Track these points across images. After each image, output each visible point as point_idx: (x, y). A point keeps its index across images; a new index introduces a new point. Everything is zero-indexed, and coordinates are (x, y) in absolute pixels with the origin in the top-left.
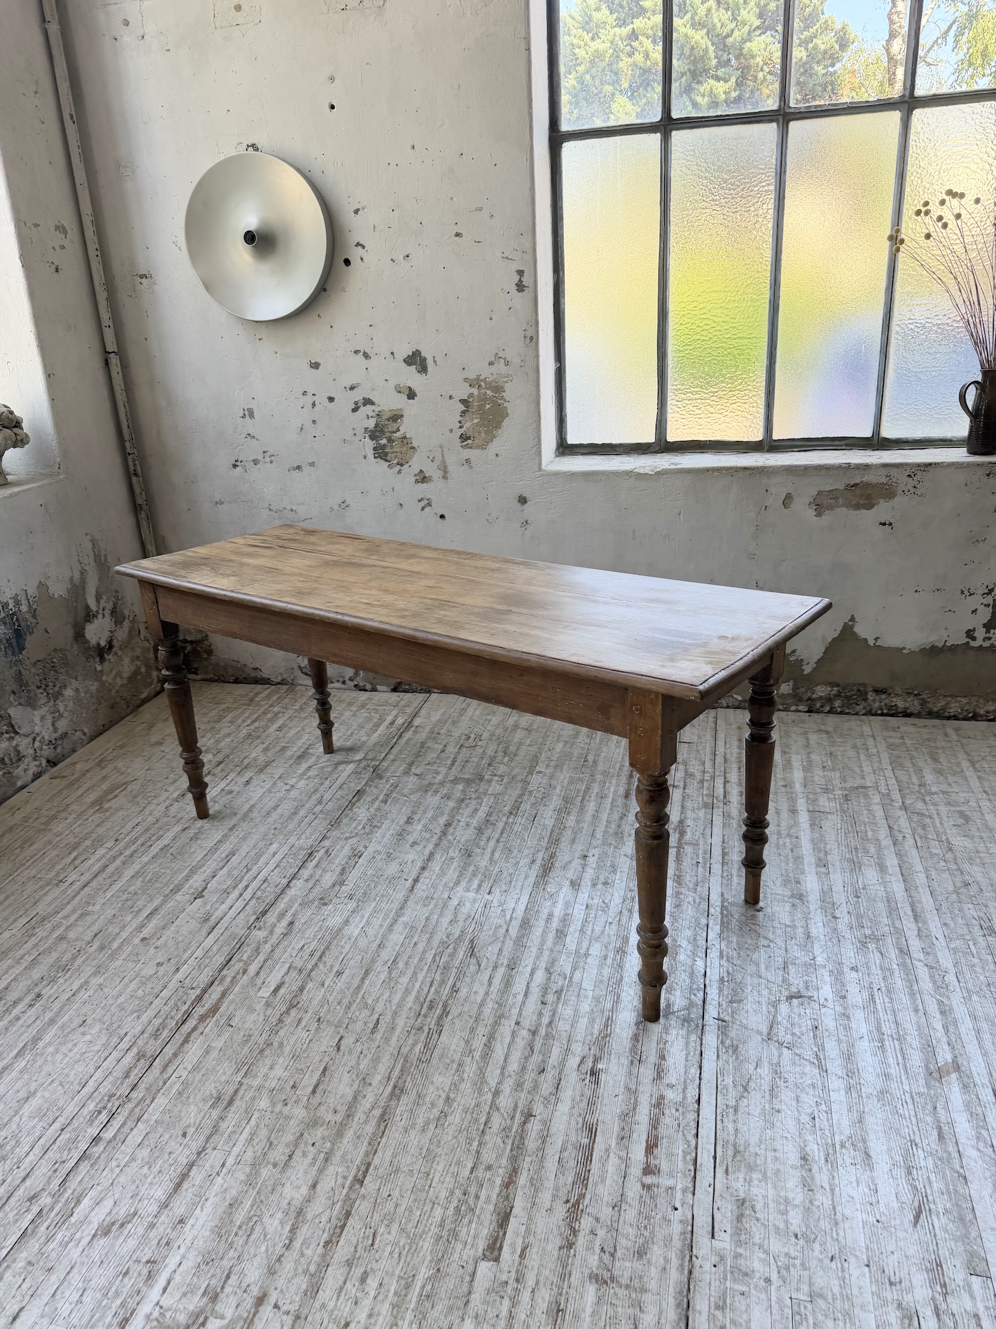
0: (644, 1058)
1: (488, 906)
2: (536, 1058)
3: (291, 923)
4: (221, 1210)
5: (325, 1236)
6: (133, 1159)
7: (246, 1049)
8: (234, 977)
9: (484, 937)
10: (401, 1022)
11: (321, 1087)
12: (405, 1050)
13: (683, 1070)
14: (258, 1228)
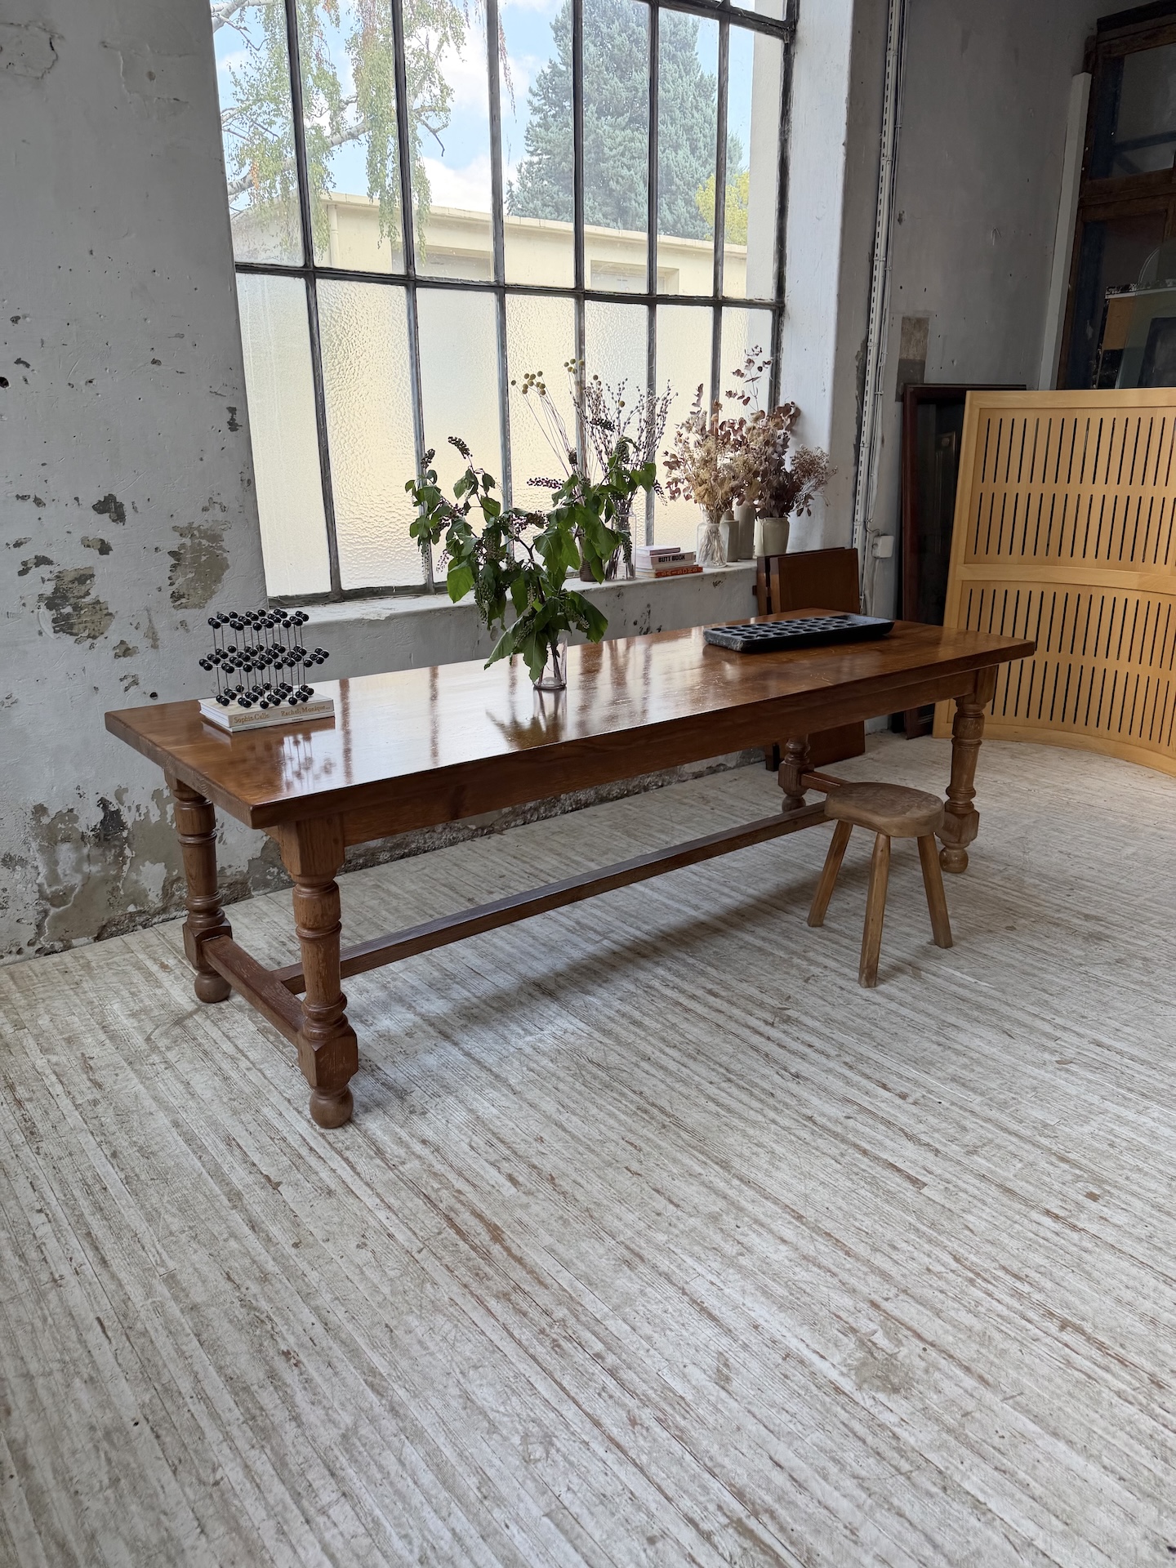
0: (803, 1052)
4: (763, 1299)
5: (841, 1253)
6: (649, 1339)
7: (575, 1225)
8: (461, 1202)
9: (594, 1056)
10: (645, 1132)
11: (675, 1201)
12: (680, 1142)
14: (801, 1285)
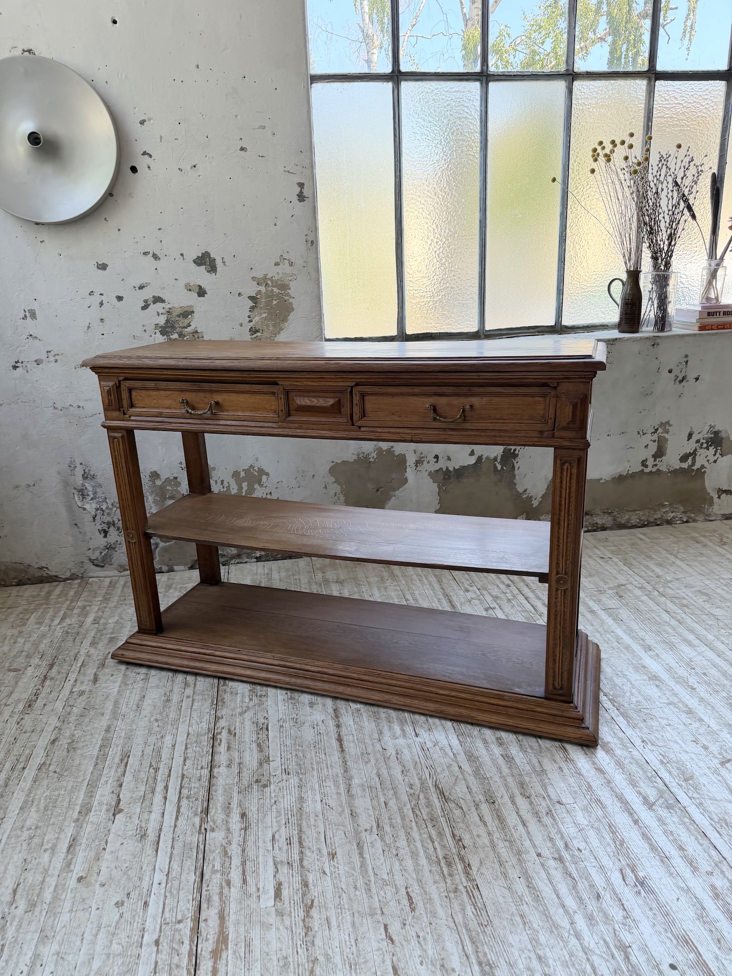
0: (667, 853)
1: (425, 748)
2: (582, 885)
3: (243, 815)
9: (445, 780)
10: (433, 890)
12: (459, 918)
13: (706, 855)
